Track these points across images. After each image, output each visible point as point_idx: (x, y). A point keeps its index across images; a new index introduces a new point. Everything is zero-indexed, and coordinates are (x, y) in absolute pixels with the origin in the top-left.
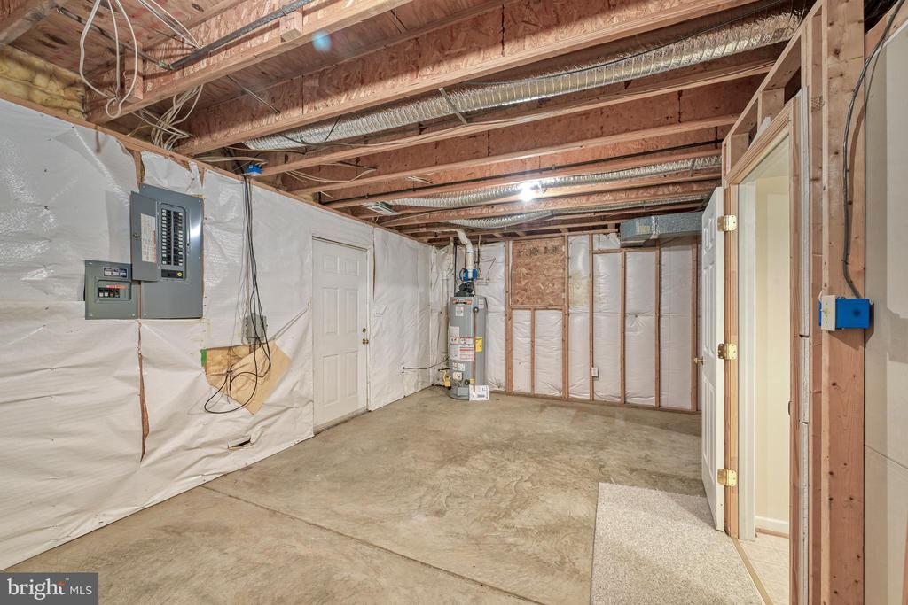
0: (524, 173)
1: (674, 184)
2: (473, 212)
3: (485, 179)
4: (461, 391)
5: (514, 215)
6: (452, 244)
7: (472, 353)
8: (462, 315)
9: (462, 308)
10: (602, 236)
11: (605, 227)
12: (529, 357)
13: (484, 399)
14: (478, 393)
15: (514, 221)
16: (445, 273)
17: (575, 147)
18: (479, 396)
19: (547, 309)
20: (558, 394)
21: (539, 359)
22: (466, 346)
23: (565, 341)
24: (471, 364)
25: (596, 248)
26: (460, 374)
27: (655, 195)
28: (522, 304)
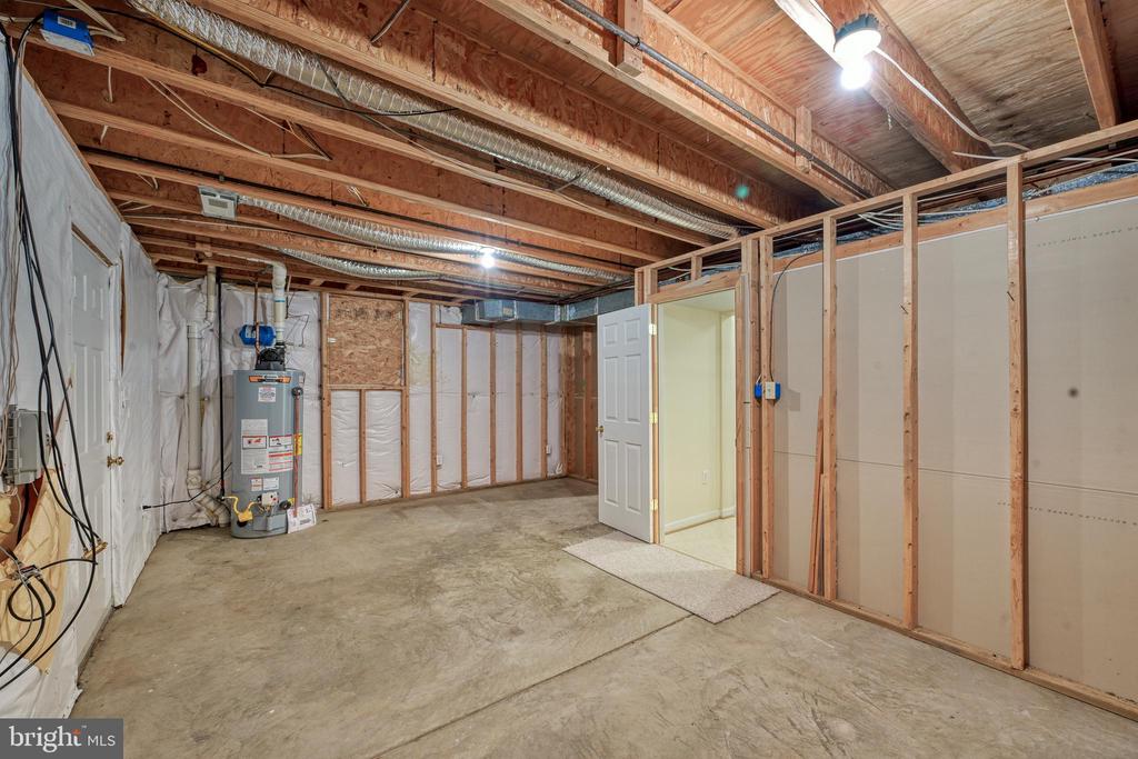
0: (484, 236)
1: (552, 279)
2: (344, 249)
3: (447, 227)
4: (275, 522)
5: (383, 266)
6: (213, 278)
7: (290, 458)
8: (273, 400)
9: (274, 390)
10: (442, 307)
11: (450, 299)
12: (356, 455)
13: (310, 524)
14: (303, 518)
15: (368, 274)
16: (196, 328)
17: (579, 240)
18: (303, 522)
19: (384, 389)
20: (394, 496)
21: (371, 454)
22: (282, 448)
23: (404, 428)
24: (289, 478)
25: (437, 320)
26: (275, 494)
27: (538, 285)
28: (345, 382)
